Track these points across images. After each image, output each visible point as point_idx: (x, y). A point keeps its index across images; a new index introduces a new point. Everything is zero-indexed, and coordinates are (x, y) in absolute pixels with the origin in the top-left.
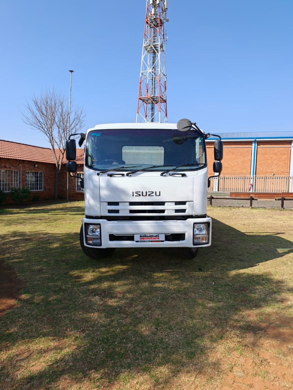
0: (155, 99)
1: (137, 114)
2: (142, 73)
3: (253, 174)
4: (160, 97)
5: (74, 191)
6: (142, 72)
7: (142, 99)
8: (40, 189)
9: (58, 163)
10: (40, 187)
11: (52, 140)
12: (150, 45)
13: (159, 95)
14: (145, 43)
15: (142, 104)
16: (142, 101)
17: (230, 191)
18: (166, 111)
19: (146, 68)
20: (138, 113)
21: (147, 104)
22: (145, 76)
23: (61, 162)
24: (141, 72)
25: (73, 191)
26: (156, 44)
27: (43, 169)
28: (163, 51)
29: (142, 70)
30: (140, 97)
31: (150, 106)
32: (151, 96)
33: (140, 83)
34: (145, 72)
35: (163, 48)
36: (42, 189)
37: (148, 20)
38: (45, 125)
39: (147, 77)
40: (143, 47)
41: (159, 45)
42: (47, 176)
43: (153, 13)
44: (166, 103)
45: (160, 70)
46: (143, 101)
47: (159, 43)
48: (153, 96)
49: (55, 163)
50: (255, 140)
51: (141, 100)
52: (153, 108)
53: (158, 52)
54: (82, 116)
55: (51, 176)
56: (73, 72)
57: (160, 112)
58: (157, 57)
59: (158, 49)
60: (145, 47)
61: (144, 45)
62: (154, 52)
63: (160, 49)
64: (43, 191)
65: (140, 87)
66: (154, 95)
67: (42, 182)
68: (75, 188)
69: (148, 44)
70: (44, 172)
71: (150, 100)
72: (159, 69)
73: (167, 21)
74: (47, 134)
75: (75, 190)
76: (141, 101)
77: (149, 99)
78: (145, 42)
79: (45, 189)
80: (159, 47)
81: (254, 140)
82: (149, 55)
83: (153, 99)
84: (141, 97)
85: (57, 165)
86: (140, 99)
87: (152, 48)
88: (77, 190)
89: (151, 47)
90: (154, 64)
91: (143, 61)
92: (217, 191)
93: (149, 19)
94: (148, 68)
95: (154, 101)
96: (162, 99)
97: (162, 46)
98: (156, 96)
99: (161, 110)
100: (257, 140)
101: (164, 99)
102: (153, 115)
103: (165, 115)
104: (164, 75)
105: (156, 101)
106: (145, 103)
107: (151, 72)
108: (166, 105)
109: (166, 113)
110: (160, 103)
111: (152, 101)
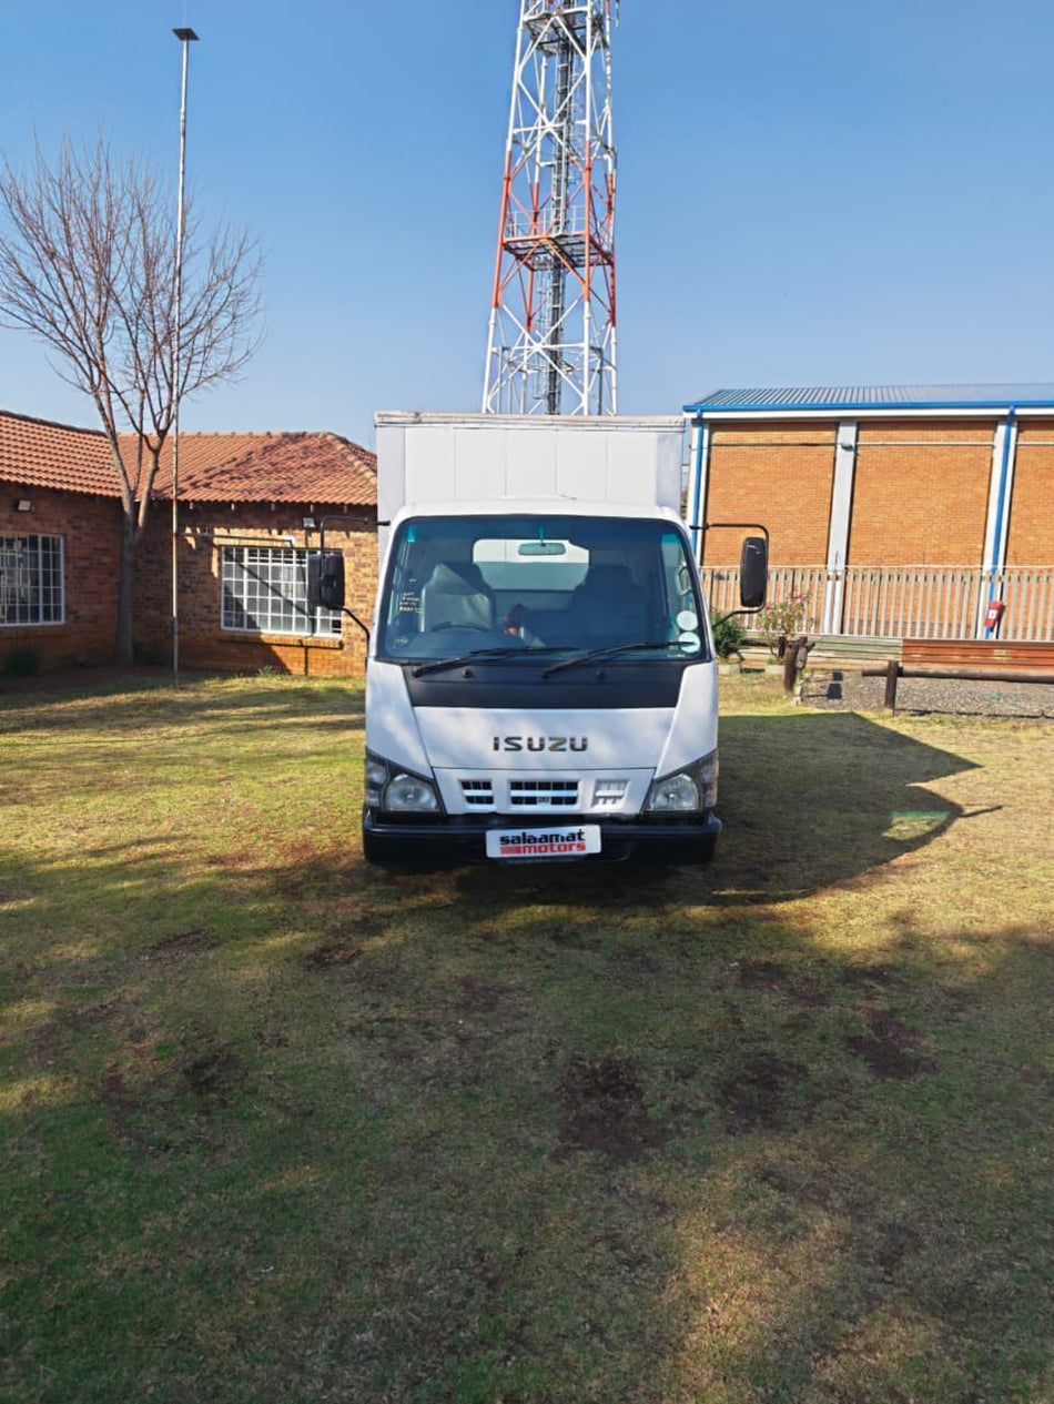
0: (568, 249)
1: (493, 310)
2: (514, 136)
3: (995, 562)
4: (591, 240)
5: (210, 630)
6: (516, 131)
7: (513, 246)
8: (47, 617)
9: (133, 493)
10: (47, 609)
11: (100, 385)
12: (548, 16)
13: (584, 232)
14: (527, 8)
15: (516, 268)
16: (512, 257)
17: (904, 633)
18: (612, 299)
19: (531, 118)
20: (497, 305)
21: (533, 270)
22: (527, 150)
23: (146, 488)
24: (512, 131)
25: (204, 626)
26: (576, 9)
27: (64, 521)
28: (605, 44)
29: (517, 125)
30: (506, 240)
31: (545, 280)
32: (553, 235)
33: (509, 179)
34: (527, 133)
35: (602, 32)
36: (57, 617)
38: (61, 307)
39: (533, 158)
40: (521, 27)
41: (589, 16)
42: (80, 558)
44: (611, 263)
45: (591, 126)
46: (519, 258)
47: (587, 8)
48: (560, 232)
49: (117, 494)
50: (1012, 415)
51: (511, 250)
52: (557, 292)
53: (584, 49)
54: (242, 270)
55: (106, 559)
56: (195, 38)
57: (586, 304)
58: (580, 70)
59: (584, 36)
60: (527, 24)
61: (524, 18)
62: (566, 47)
63: (593, 34)
64: (65, 625)
65: (507, 196)
66: (566, 227)
67: (56, 582)
68: (218, 613)
69: (543, 11)
70: (65, 536)
71: (547, 252)
72: (587, 122)
74: (78, 353)
75: (213, 625)
76: (509, 257)
77: (544, 247)
79: (72, 617)
80: (589, 25)
81: (1005, 412)
82: (544, 64)
83: (560, 246)
84: (511, 239)
85: (127, 508)
86: (506, 247)
87: (556, 28)
88: (226, 624)
89: (552, 25)
90: (567, 100)
91: (519, 86)
92: (836, 631)
94: (541, 116)
95: (564, 258)
96: (598, 247)
97: (598, 24)
98: (574, 232)
99: (592, 296)
100: (1019, 412)
101: (606, 248)
102: (557, 313)
103: (607, 317)
104: (607, 147)
105: (569, 258)
106: (524, 268)
107: (552, 131)
108: (613, 275)
109: (613, 312)
110: (591, 265)
111: (556, 258)
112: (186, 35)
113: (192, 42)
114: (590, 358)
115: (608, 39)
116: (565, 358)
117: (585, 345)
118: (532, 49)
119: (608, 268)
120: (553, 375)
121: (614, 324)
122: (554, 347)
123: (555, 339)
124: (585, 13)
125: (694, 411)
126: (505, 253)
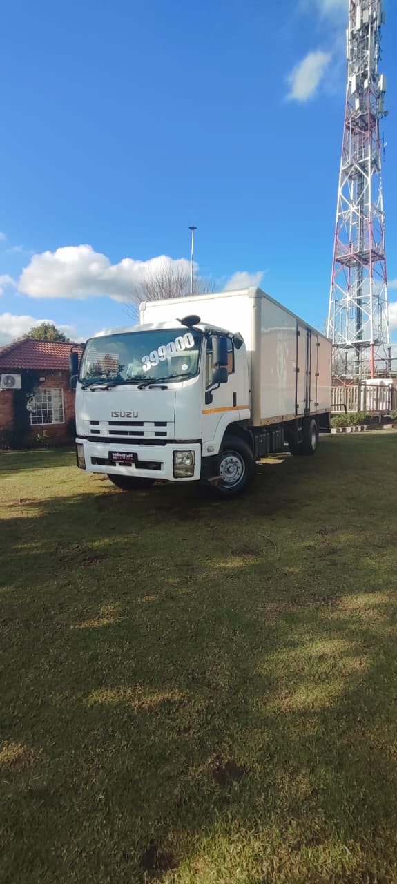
1: (331, 286)
2: (339, 216)
6: (340, 214)
12: (352, 165)
13: (370, 249)
14: (343, 164)
15: (341, 267)
16: (340, 263)
19: (346, 207)
20: (333, 284)
21: (350, 268)
22: (345, 220)
24: (338, 214)
26: (364, 160)
28: (379, 170)
29: (340, 211)
30: (336, 257)
31: (355, 269)
32: (356, 253)
33: (337, 234)
34: (345, 214)
35: (377, 165)
37: (349, 123)
40: (341, 172)
41: (370, 160)
43: (357, 105)
44: (383, 259)
45: (372, 205)
46: (342, 263)
47: (369, 158)
48: (359, 251)
51: (339, 261)
52: (360, 273)
53: (367, 175)
57: (371, 277)
58: (367, 182)
59: (368, 169)
60: (344, 171)
61: (342, 168)
62: (360, 176)
63: (372, 167)
66: (362, 248)
71: (354, 259)
72: (369, 204)
73: (386, 113)
76: (338, 264)
77: (352, 258)
78: (343, 162)
80: (369, 164)
82: (351, 184)
83: (359, 256)
84: (338, 257)
86: (337, 260)
87: (356, 169)
89: (354, 168)
90: (361, 195)
91: (340, 195)
93: (350, 121)
94: (351, 206)
95: (361, 259)
96: (377, 254)
97: (374, 162)
98: (365, 250)
101: (381, 253)
102: (359, 283)
104: (380, 212)
105: (365, 260)
106: (345, 267)
107: (355, 211)
108: (385, 263)
109: (386, 279)
110: (373, 261)
111: (359, 262)
114: (373, 299)
115: (380, 167)
116: (363, 301)
117: (371, 295)
118: (346, 178)
119: (383, 261)
120: (359, 310)
121: (387, 283)
122: (359, 297)
123: (359, 292)
124: (368, 160)
126: (337, 262)
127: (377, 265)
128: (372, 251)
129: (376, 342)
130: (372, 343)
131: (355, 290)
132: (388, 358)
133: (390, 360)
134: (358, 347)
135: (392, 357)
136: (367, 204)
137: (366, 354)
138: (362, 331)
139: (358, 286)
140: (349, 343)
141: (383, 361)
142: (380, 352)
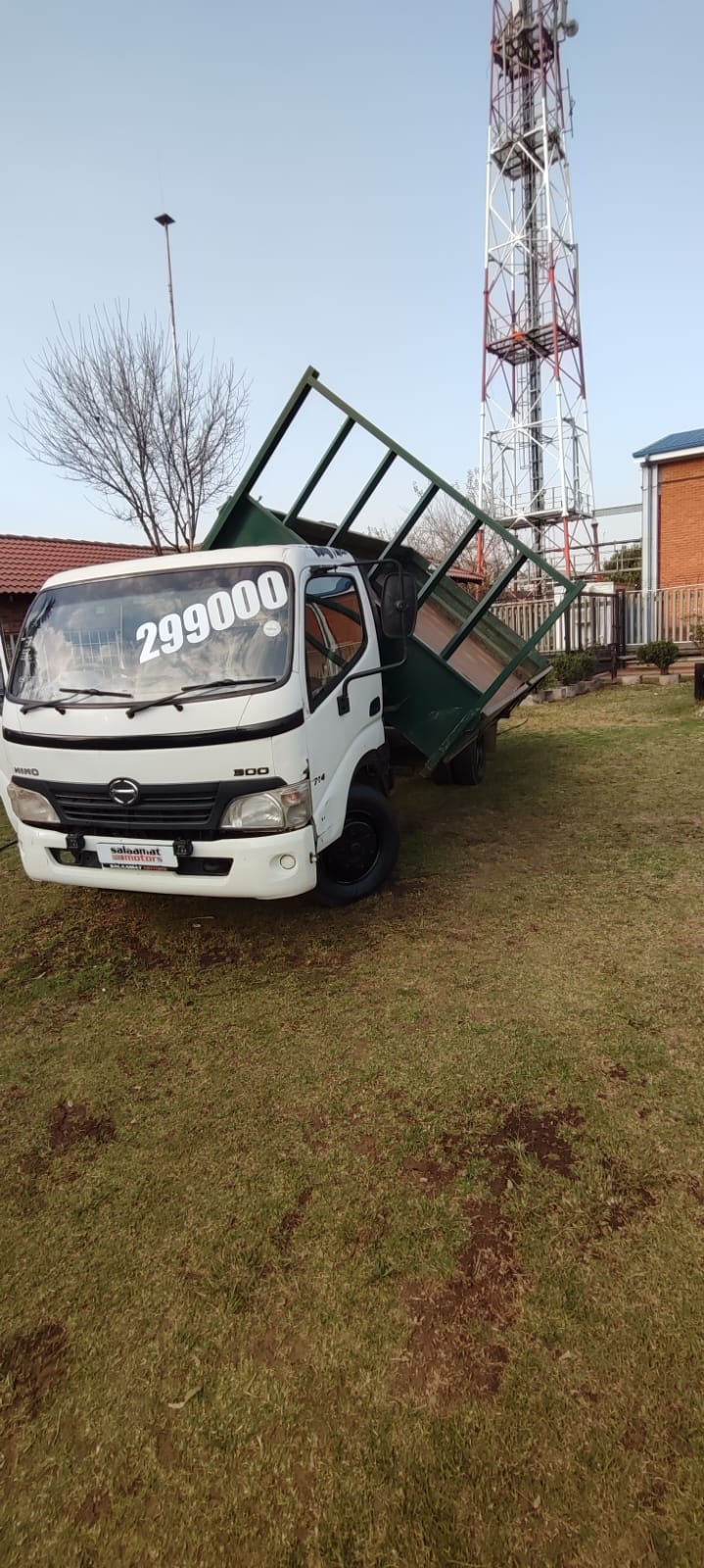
0: (540, 340)
1: (482, 404)
2: (489, 255)
6: (490, 250)
7: (494, 347)
12: (510, 144)
13: (551, 323)
14: (492, 142)
15: (499, 363)
16: (496, 357)
18: (582, 377)
20: (484, 399)
21: (514, 365)
22: (501, 264)
24: (487, 251)
26: (533, 130)
28: (561, 155)
29: (491, 245)
30: (488, 344)
31: (523, 369)
32: (527, 331)
33: (487, 293)
34: (500, 250)
35: (558, 145)
37: (499, 49)
39: (507, 270)
40: (489, 160)
41: (545, 132)
44: (578, 346)
45: (553, 230)
46: (501, 356)
47: (544, 127)
48: (532, 328)
51: (492, 350)
52: (534, 375)
53: (543, 165)
56: (171, 221)
57: (557, 383)
58: (541, 183)
59: (542, 153)
60: (494, 155)
61: (491, 151)
62: (528, 166)
63: (550, 149)
65: (487, 306)
66: (537, 321)
69: (506, 141)
71: (524, 346)
72: (549, 227)
73: (571, 29)
76: (492, 358)
77: (520, 343)
80: (545, 140)
82: (511, 186)
83: (533, 339)
84: (492, 342)
86: (489, 349)
87: (519, 154)
89: (514, 151)
90: (532, 211)
91: (490, 211)
93: (502, 43)
94: (510, 232)
95: (537, 349)
96: (565, 333)
97: (554, 139)
98: (543, 324)
99: (562, 375)
101: (573, 333)
102: (534, 395)
103: (579, 390)
104: (568, 246)
105: (543, 347)
106: (505, 363)
107: (521, 243)
108: (581, 356)
109: (583, 388)
110: (558, 351)
111: (531, 351)
112: (165, 220)
113: (170, 226)
114: (563, 428)
115: (564, 150)
116: (544, 432)
117: (559, 420)
118: (500, 177)
119: (576, 350)
120: (535, 448)
121: (584, 397)
122: (534, 424)
123: (534, 417)
124: (541, 132)
125: (643, 456)
126: (489, 355)
127: (568, 358)
128: (559, 329)
129: (573, 515)
130: (565, 514)
131: (525, 411)
132: (593, 543)
133: (596, 546)
134: (538, 522)
135: (600, 542)
136: (545, 227)
137: (554, 536)
138: (544, 491)
139: (532, 403)
140: (521, 516)
141: (583, 549)
142: (580, 532)
